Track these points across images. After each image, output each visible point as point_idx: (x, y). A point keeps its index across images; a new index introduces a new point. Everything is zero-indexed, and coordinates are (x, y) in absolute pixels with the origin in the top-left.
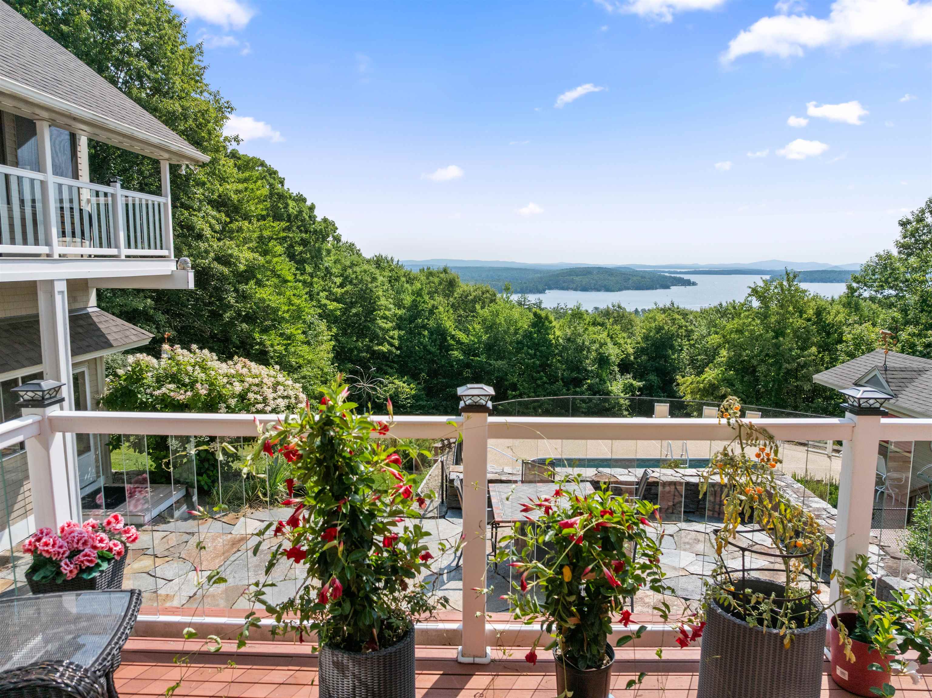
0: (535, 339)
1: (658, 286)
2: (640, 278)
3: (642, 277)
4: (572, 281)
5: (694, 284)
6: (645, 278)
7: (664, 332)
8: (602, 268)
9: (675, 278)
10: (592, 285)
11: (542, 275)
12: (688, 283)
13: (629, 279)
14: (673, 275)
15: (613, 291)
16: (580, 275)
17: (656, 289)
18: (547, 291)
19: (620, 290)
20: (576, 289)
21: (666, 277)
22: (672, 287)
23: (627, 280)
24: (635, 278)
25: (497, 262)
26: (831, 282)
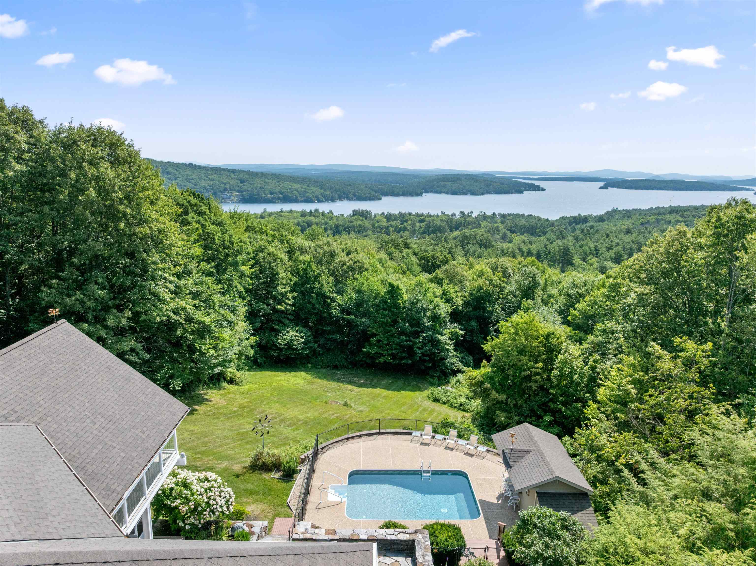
0: (389, 303)
1: (513, 191)
2: (499, 184)
3: (502, 184)
4: (445, 186)
5: (543, 189)
6: (503, 184)
7: (482, 291)
8: (469, 175)
9: (527, 184)
10: (460, 190)
11: (420, 180)
12: (538, 188)
13: (491, 185)
14: (526, 181)
15: (478, 195)
16: (452, 181)
17: (512, 193)
18: (424, 194)
19: (483, 194)
20: (447, 193)
21: (520, 183)
22: (525, 192)
23: (488, 186)
24: (495, 184)
25: (385, 167)
26: (652, 189)
